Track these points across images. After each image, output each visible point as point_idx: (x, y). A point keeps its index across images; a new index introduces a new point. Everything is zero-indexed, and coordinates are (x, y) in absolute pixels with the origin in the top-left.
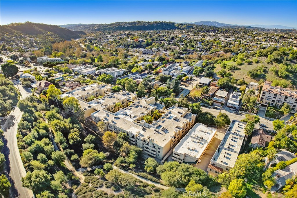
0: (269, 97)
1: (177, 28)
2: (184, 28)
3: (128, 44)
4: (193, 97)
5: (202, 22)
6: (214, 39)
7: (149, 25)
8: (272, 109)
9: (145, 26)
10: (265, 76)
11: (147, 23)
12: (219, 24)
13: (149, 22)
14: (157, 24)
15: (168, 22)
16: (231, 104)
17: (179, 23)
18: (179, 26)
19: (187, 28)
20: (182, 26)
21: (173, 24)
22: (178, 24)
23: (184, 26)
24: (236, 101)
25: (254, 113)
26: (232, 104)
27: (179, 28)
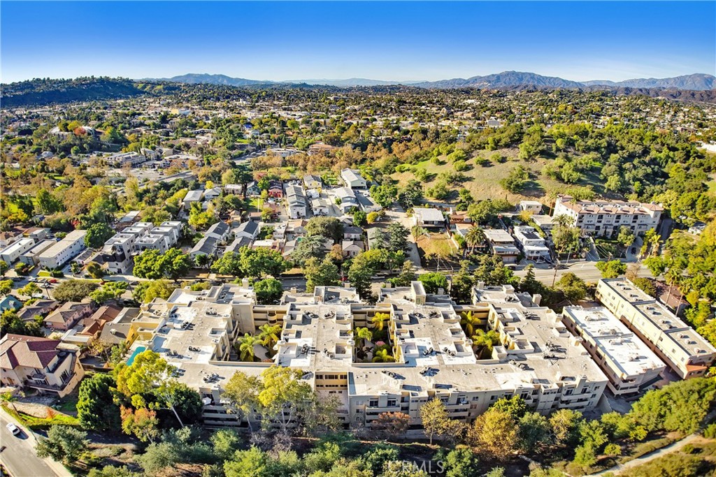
0: (590, 223)
1: (144, 93)
2: (160, 92)
3: (61, 144)
4: (446, 258)
5: (189, 75)
6: (272, 115)
7: (70, 88)
8: (602, 242)
9: (59, 90)
10: (537, 184)
11: (60, 82)
12: (229, 79)
13: (66, 79)
14: (90, 84)
15: (114, 79)
16: (535, 252)
17: (144, 81)
18: (144, 87)
19: (166, 91)
20: (153, 87)
21: (130, 82)
22: (142, 83)
23: (158, 87)
24: (538, 243)
25: (581, 258)
26: (538, 252)
27: (148, 93)
